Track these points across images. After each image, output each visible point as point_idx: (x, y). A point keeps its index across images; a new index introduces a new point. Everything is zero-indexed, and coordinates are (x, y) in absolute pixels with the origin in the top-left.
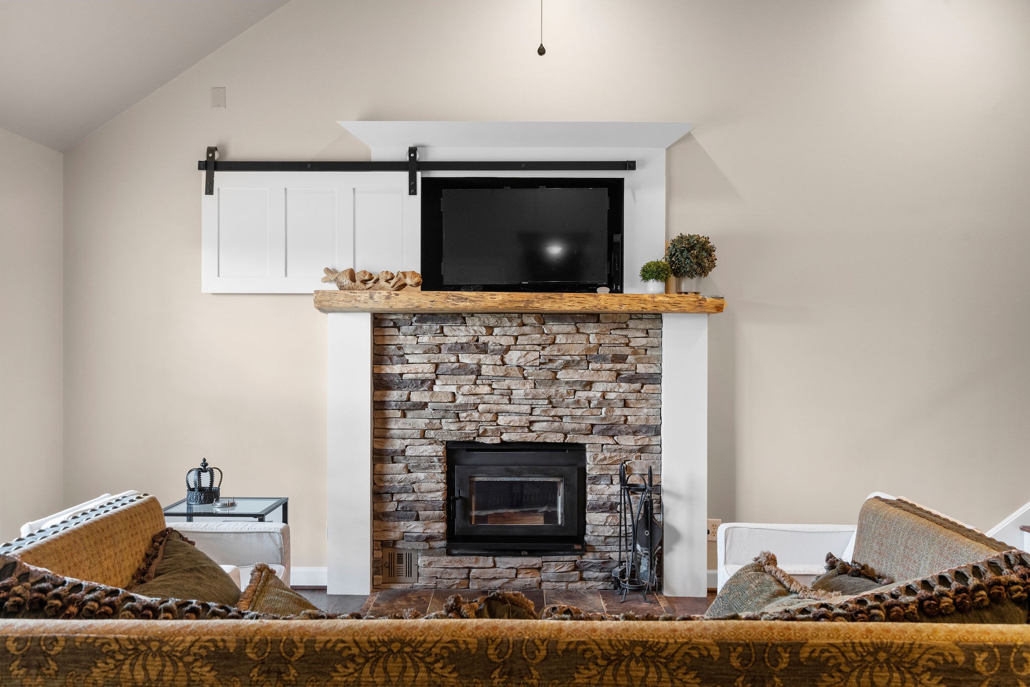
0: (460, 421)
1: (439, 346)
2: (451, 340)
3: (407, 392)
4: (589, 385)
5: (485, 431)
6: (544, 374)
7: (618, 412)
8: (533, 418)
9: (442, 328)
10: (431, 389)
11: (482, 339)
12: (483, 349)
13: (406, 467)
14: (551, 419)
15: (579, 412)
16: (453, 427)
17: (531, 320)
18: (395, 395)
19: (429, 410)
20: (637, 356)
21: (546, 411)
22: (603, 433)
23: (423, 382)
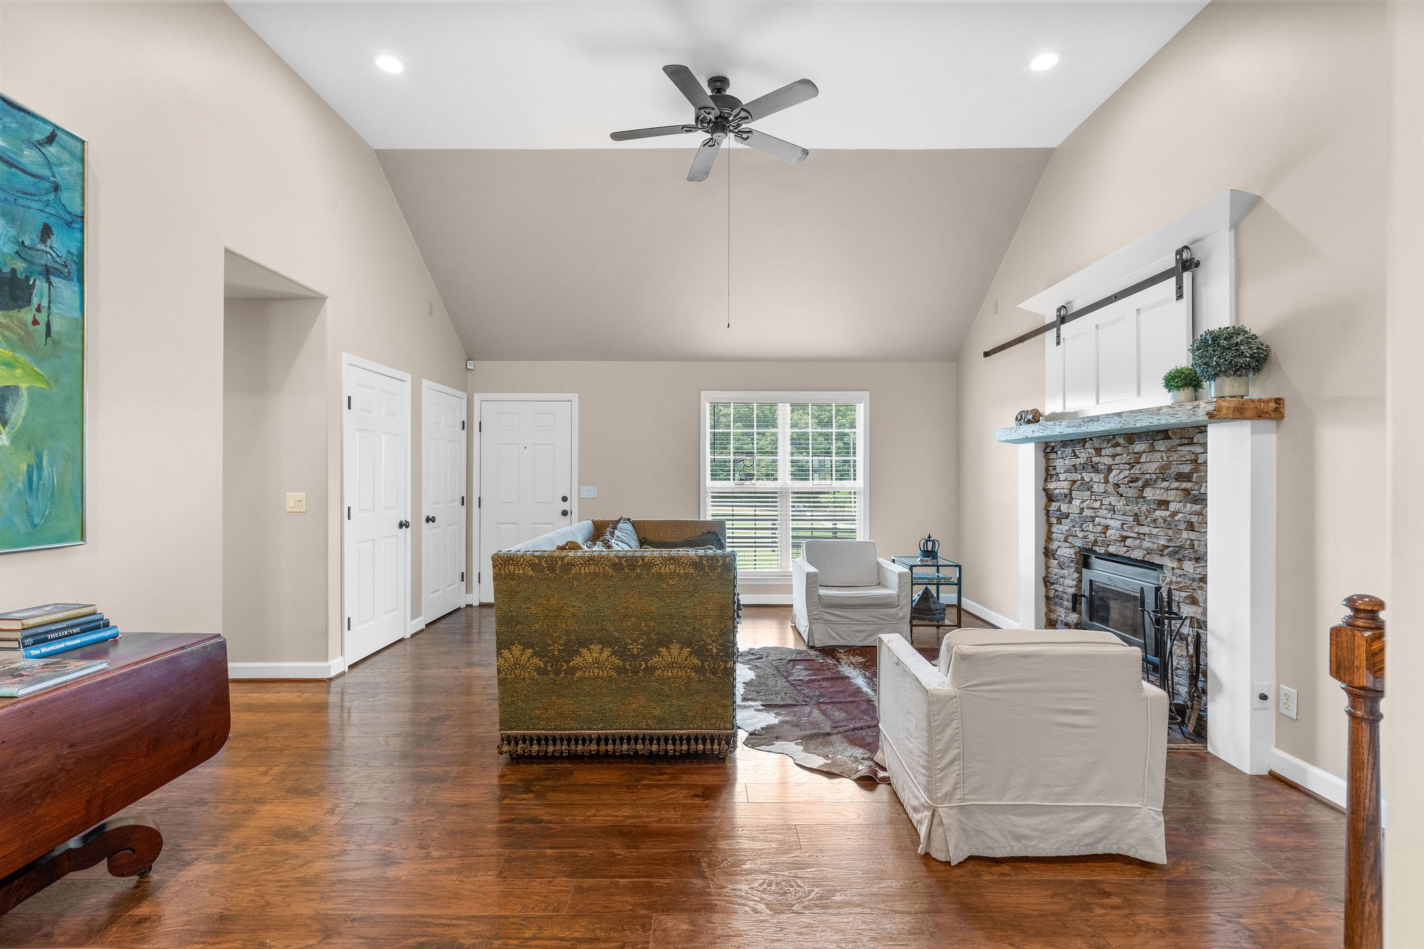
0: (1083, 531)
1: (1074, 466)
2: (1077, 461)
3: (1059, 504)
4: (1163, 504)
5: (1096, 541)
6: (1131, 493)
7: (1185, 535)
8: (1125, 534)
9: (1074, 451)
10: (1070, 502)
11: (1094, 459)
12: (1096, 470)
13: (1058, 563)
14: (1135, 535)
15: (1155, 531)
16: (1081, 535)
17: (1121, 441)
18: (1054, 506)
19: (1069, 520)
20: (1198, 474)
21: (1131, 527)
22: (1171, 555)
23: (1066, 496)
